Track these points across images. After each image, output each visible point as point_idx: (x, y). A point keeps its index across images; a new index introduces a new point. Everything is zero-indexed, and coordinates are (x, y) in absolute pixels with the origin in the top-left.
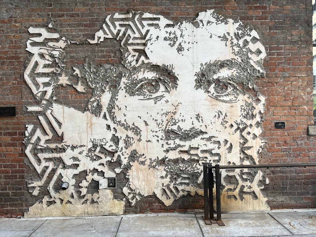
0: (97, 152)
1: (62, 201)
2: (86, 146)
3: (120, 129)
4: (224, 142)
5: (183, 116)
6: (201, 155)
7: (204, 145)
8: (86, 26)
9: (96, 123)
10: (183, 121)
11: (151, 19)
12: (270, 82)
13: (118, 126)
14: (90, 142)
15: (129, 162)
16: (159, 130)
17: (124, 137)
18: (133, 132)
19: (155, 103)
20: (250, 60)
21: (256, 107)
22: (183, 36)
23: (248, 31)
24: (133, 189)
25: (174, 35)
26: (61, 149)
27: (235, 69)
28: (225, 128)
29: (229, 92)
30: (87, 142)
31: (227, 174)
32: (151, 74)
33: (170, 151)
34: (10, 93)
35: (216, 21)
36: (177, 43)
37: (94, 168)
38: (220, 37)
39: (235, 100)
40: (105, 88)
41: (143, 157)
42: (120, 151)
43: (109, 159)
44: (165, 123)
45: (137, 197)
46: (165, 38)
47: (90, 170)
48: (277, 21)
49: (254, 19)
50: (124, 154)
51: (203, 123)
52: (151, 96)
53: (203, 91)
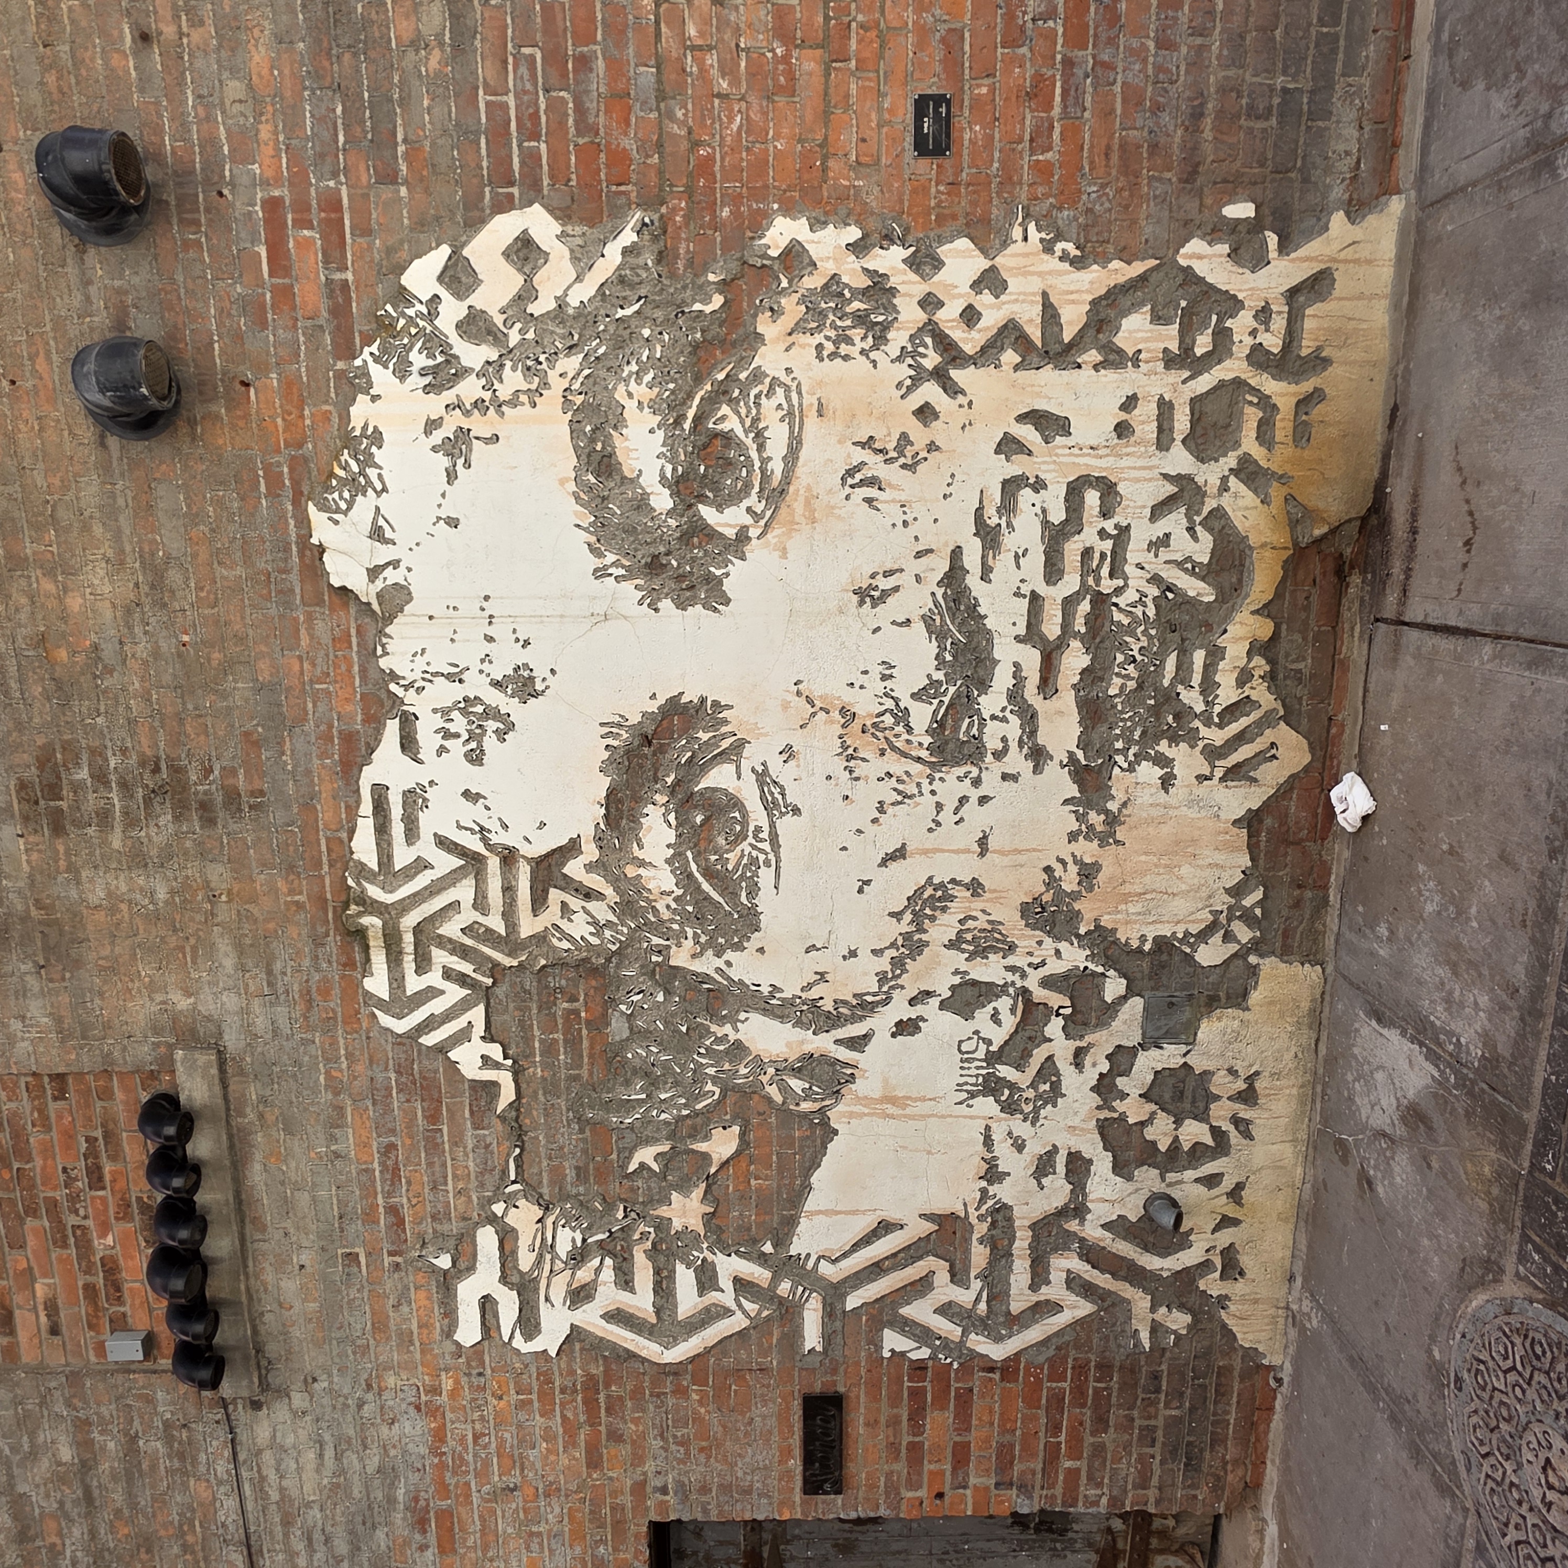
0: (1022, 1079)
2: (990, 1122)
3: (918, 977)
4: (1008, 460)
5: (865, 672)
6: (1071, 583)
7: (1018, 567)
8: (433, 1117)
9: (886, 1081)
10: (888, 672)
11: (382, 829)
12: (687, 187)
13: (902, 987)
14: (969, 1106)
15: (1078, 936)
16: (933, 792)
17: (958, 959)
18: (933, 918)
19: (796, 811)
20: (568, 304)
21: (827, 268)
22: (457, 670)
23: (411, 312)
24: (1211, 918)
25: (455, 715)
26: (993, 1224)
27: (621, 388)
28: (938, 449)
29: (742, 422)
30: (971, 1117)
31: (1178, 443)
32: (650, 828)
33: (1041, 740)
34: (743, 1414)
35: (370, 491)
36: (494, 698)
37: (1092, 1089)
38: (451, 476)
39: (787, 389)
40: (719, 1040)
41: (1057, 874)
42: (1024, 975)
43: (1054, 1028)
44: (898, 766)
45: (1248, 902)
46: (471, 761)
47: (1098, 1108)
48: (341, 139)
49: (343, 277)
50: (1036, 961)
51: (902, 570)
52: (758, 829)
53: (736, 568)
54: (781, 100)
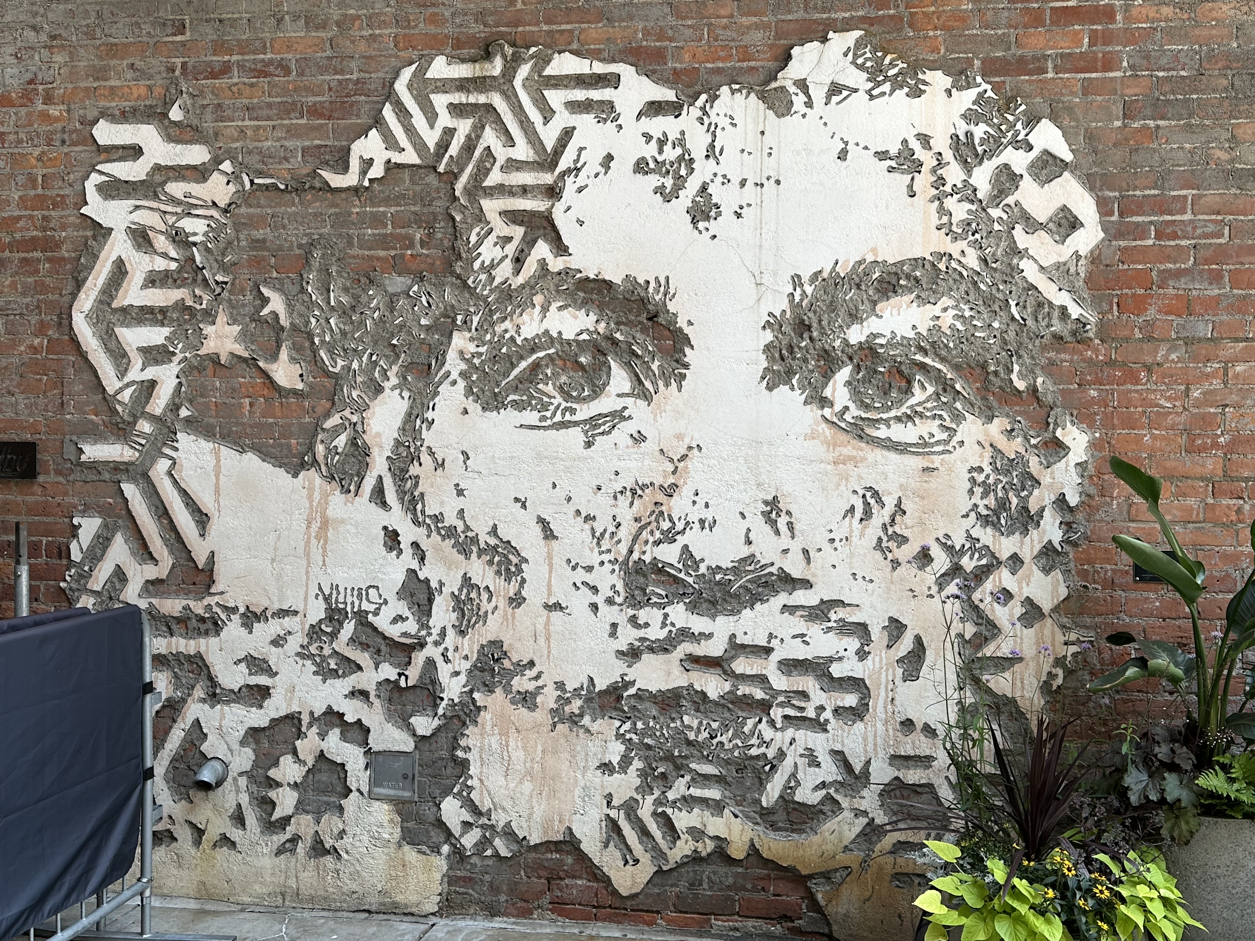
0: (341, 644)
1: (199, 833)
2: (300, 615)
3: (437, 549)
4: (884, 628)
5: (707, 505)
6: (779, 682)
7: (794, 637)
8: (314, 111)
9: (343, 521)
10: (707, 524)
11: (581, 81)
12: (1116, 361)
13: (429, 536)
14: (317, 595)
15: (471, 691)
16: (602, 563)
17: (453, 585)
18: (491, 562)
19: (589, 444)
20: (1021, 259)
21: (1046, 480)
22: (717, 154)
23: (1019, 126)
24: (484, 810)
25: (679, 151)
26: (202, 620)
27: (950, 303)
28: (894, 569)
29: (919, 404)
30: (306, 599)
31: (896, 773)
32: (576, 317)
33: (646, 657)
34: (19, 385)
35: (870, 85)
36: (692, 186)
37: (330, 707)
38: (882, 155)
39: (946, 442)
40: (384, 372)
41: (527, 672)
42: (436, 644)
43: (388, 672)
44: (625, 534)
45: (498, 842)
46: (638, 163)
47: (312, 713)
48: (1161, 74)
49: (1050, 70)
50: (450, 654)
51: (793, 538)
52: (573, 411)
53: (798, 397)
54: (1183, 440)
